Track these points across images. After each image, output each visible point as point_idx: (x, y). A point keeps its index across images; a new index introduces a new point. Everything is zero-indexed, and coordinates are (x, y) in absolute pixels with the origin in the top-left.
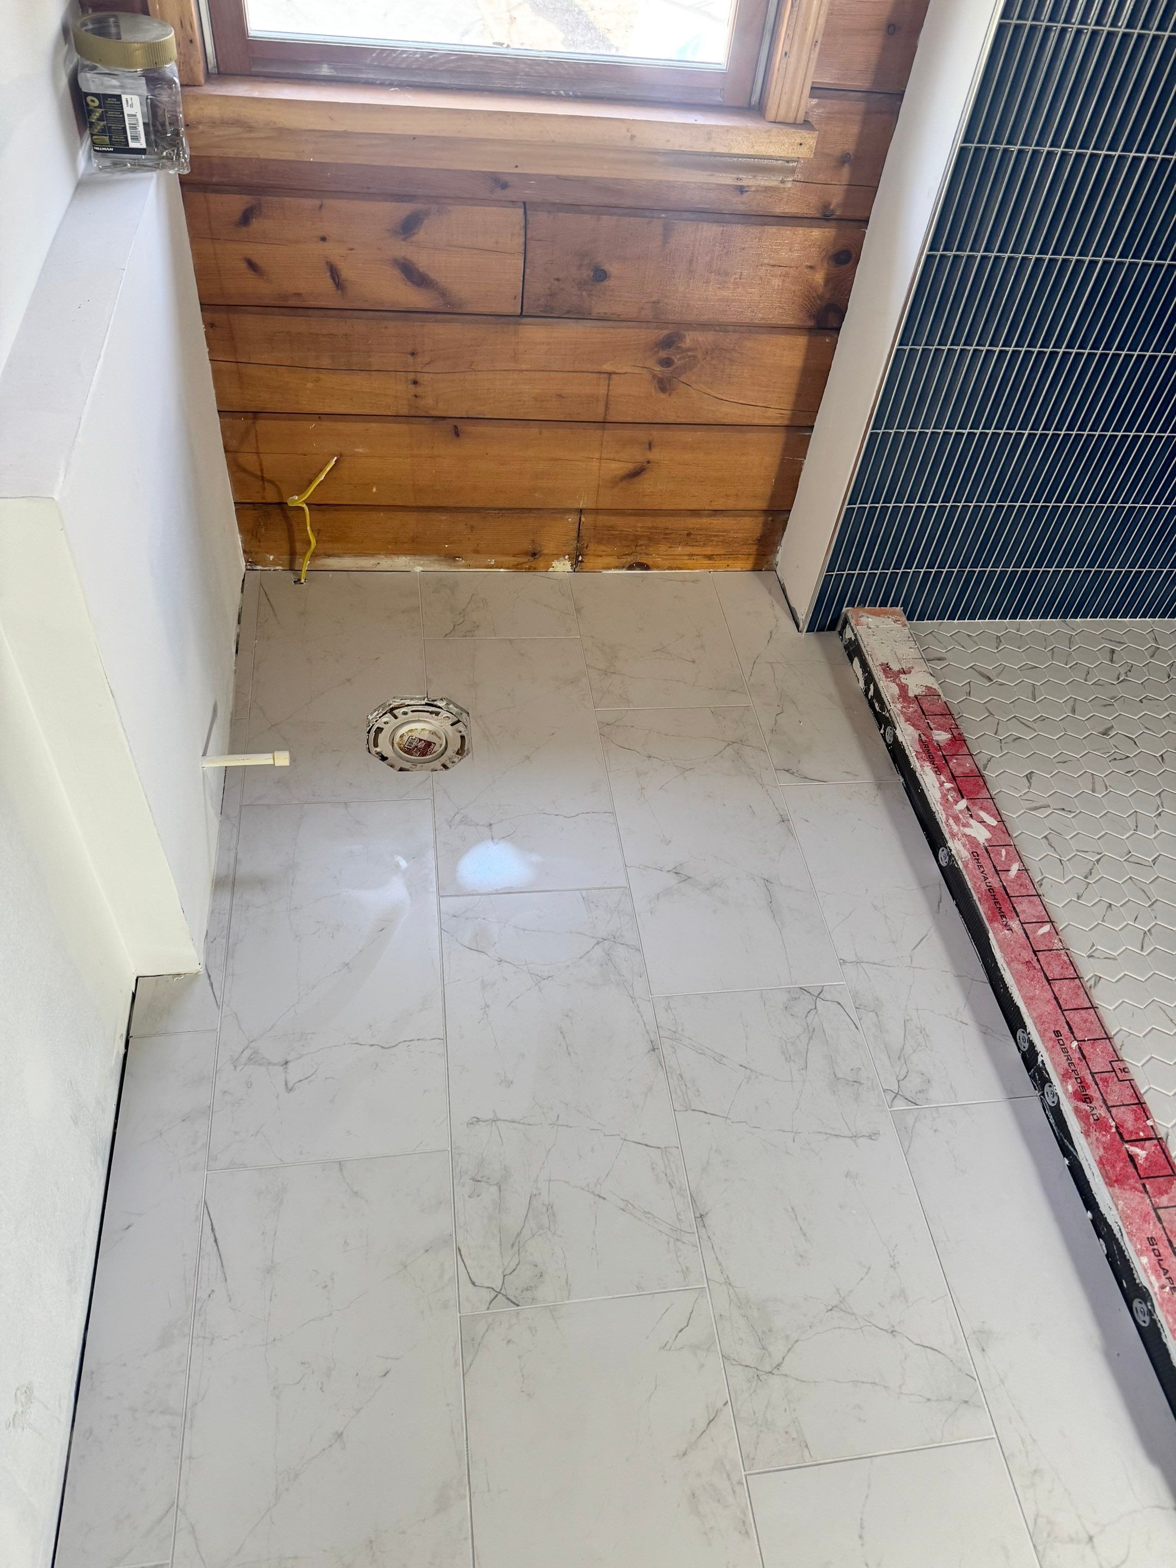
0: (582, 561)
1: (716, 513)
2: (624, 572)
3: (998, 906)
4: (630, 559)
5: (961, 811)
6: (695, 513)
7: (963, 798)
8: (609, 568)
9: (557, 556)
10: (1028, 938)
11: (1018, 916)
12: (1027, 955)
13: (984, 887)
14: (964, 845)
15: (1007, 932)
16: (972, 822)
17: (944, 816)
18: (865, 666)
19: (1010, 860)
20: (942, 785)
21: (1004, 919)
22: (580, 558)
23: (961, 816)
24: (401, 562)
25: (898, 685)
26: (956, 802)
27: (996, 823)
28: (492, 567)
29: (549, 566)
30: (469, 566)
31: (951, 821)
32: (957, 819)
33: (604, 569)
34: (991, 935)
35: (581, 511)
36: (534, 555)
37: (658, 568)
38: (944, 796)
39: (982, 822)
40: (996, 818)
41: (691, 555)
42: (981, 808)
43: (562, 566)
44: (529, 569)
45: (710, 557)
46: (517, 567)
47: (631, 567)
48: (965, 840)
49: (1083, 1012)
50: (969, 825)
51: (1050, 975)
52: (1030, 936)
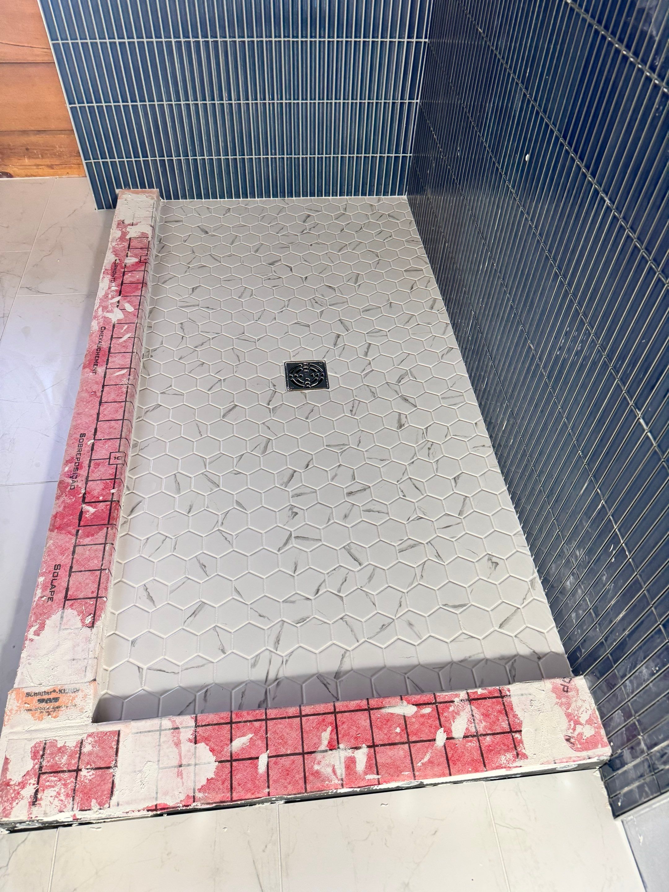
3: (97, 358)
5: (112, 304)
6: (25, 132)
7: (120, 295)
10: (105, 377)
11: (107, 364)
12: (97, 388)
13: (95, 347)
14: (99, 323)
15: (91, 374)
16: (116, 310)
17: (98, 306)
19: (127, 331)
20: (110, 288)
21: (95, 366)
23: (110, 306)
25: (122, 232)
26: (113, 298)
27: (133, 310)
31: (100, 309)
32: (105, 308)
37: (18, 176)
38: (106, 296)
39: (123, 310)
40: (134, 306)
41: (37, 165)
42: (129, 302)
45: (51, 167)
48: (101, 320)
49: (113, 423)
50: (111, 311)
51: (104, 400)
52: (107, 376)
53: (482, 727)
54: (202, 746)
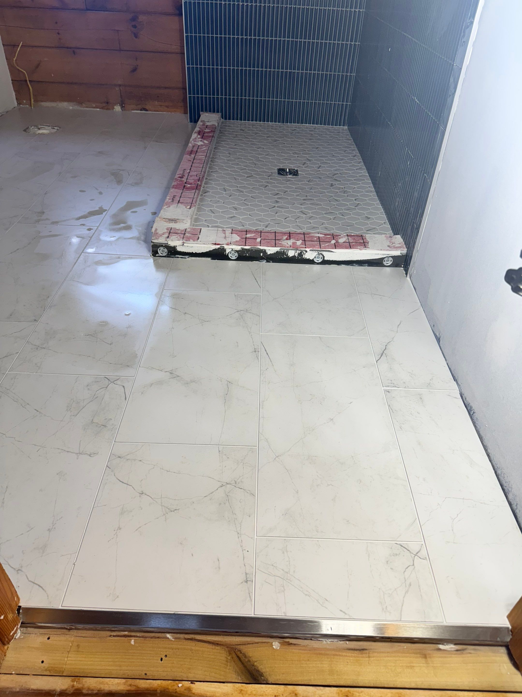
0: (124, 107)
1: (166, 88)
2: (139, 111)
4: (140, 107)
6: (159, 88)
7: (202, 139)
8: (134, 110)
9: (115, 104)
16: (200, 142)
19: (205, 148)
22: (123, 105)
23: (197, 141)
24: (65, 105)
25: (204, 122)
26: (199, 139)
27: (208, 142)
28: (94, 108)
29: (113, 108)
30: (87, 107)
32: (195, 141)
33: (132, 110)
35: (120, 85)
36: (107, 103)
37: (151, 111)
38: (196, 138)
39: (203, 142)
41: (161, 106)
42: (206, 140)
43: (118, 108)
44: (107, 109)
45: (167, 107)
46: (102, 108)
47: (141, 110)
49: (198, 168)
54: (234, 234)
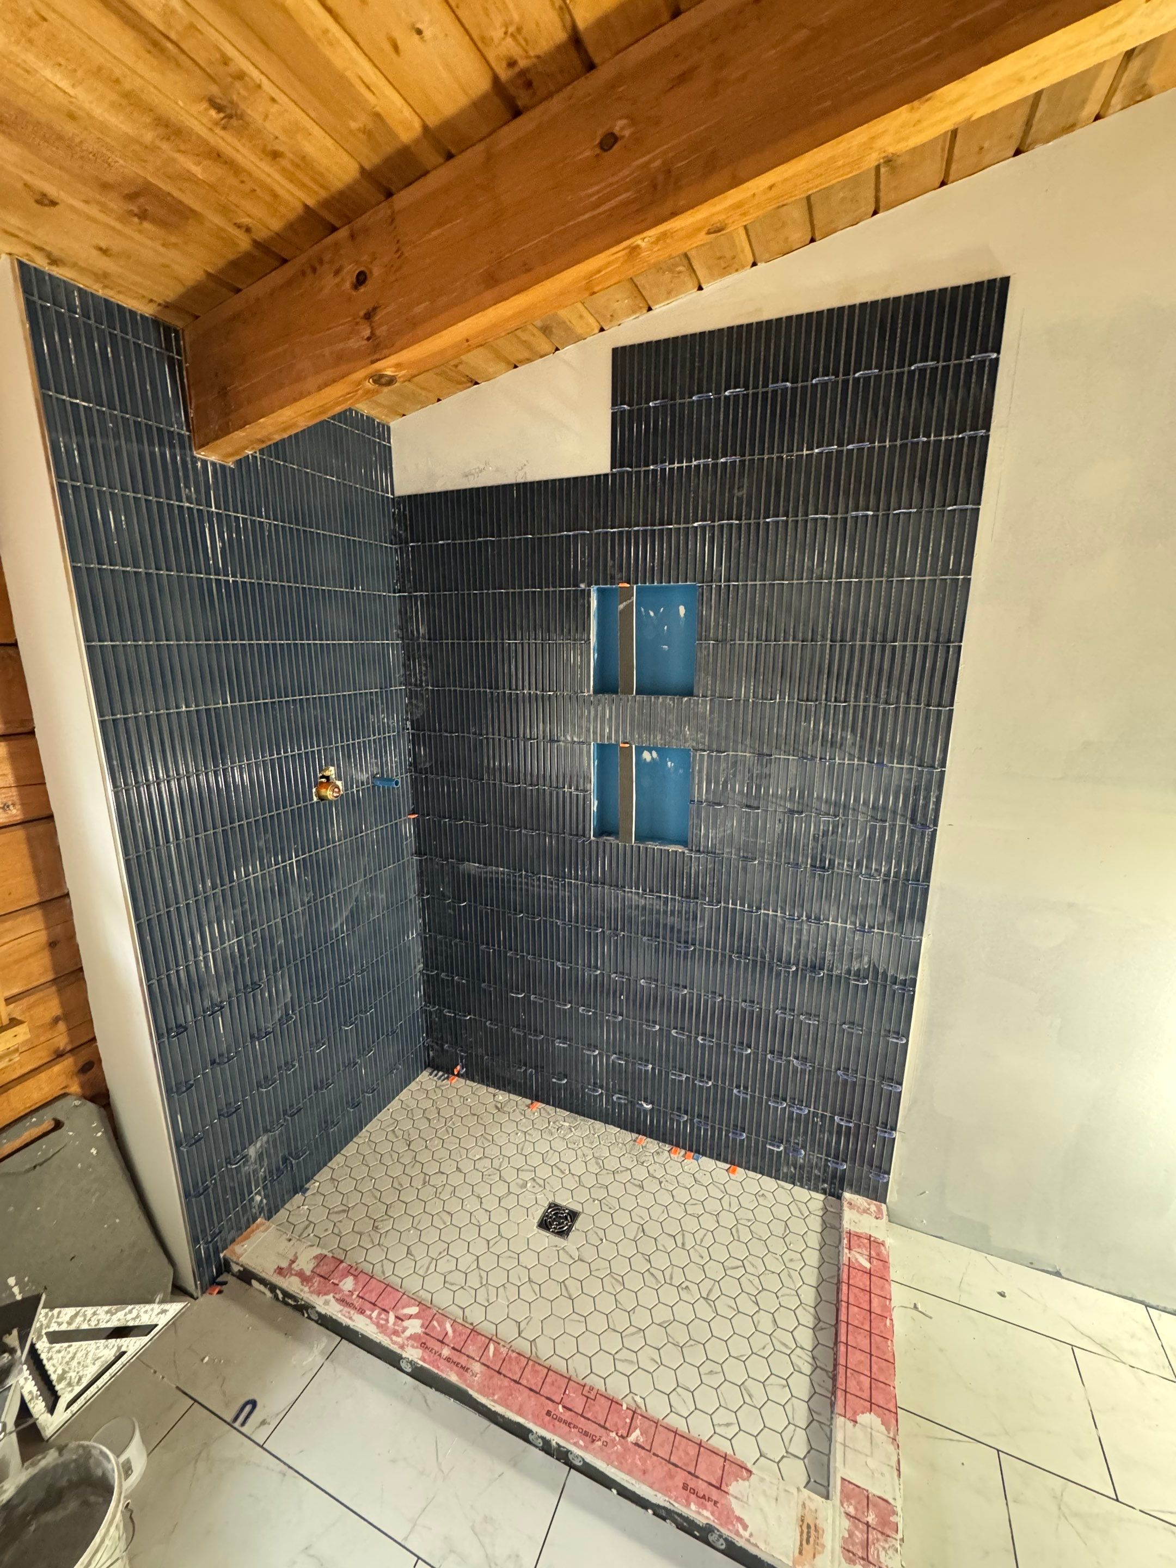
3: (460, 1366)
5: (394, 1324)
10: (488, 1367)
11: (474, 1359)
12: (498, 1380)
13: (444, 1363)
14: (413, 1346)
15: (476, 1378)
17: (387, 1338)
18: (262, 1281)
20: (370, 1317)
21: (469, 1371)
25: (296, 1275)
26: (387, 1321)
31: (394, 1338)
34: (471, 1392)
38: (378, 1325)
40: (414, 1305)
48: (410, 1342)
49: (547, 1379)
50: (405, 1329)
51: (516, 1378)
52: (488, 1364)
53: (866, 1252)
54: (860, 1418)
